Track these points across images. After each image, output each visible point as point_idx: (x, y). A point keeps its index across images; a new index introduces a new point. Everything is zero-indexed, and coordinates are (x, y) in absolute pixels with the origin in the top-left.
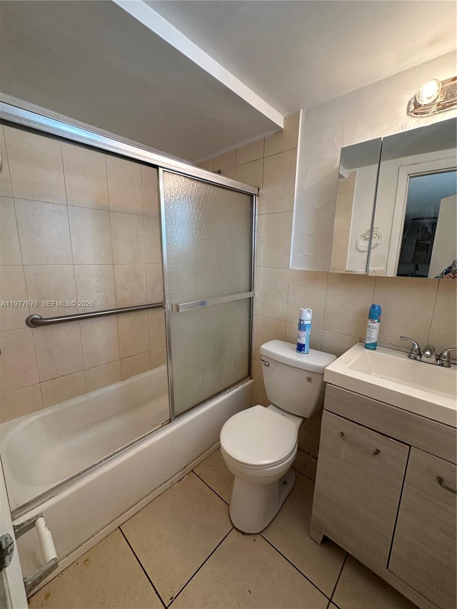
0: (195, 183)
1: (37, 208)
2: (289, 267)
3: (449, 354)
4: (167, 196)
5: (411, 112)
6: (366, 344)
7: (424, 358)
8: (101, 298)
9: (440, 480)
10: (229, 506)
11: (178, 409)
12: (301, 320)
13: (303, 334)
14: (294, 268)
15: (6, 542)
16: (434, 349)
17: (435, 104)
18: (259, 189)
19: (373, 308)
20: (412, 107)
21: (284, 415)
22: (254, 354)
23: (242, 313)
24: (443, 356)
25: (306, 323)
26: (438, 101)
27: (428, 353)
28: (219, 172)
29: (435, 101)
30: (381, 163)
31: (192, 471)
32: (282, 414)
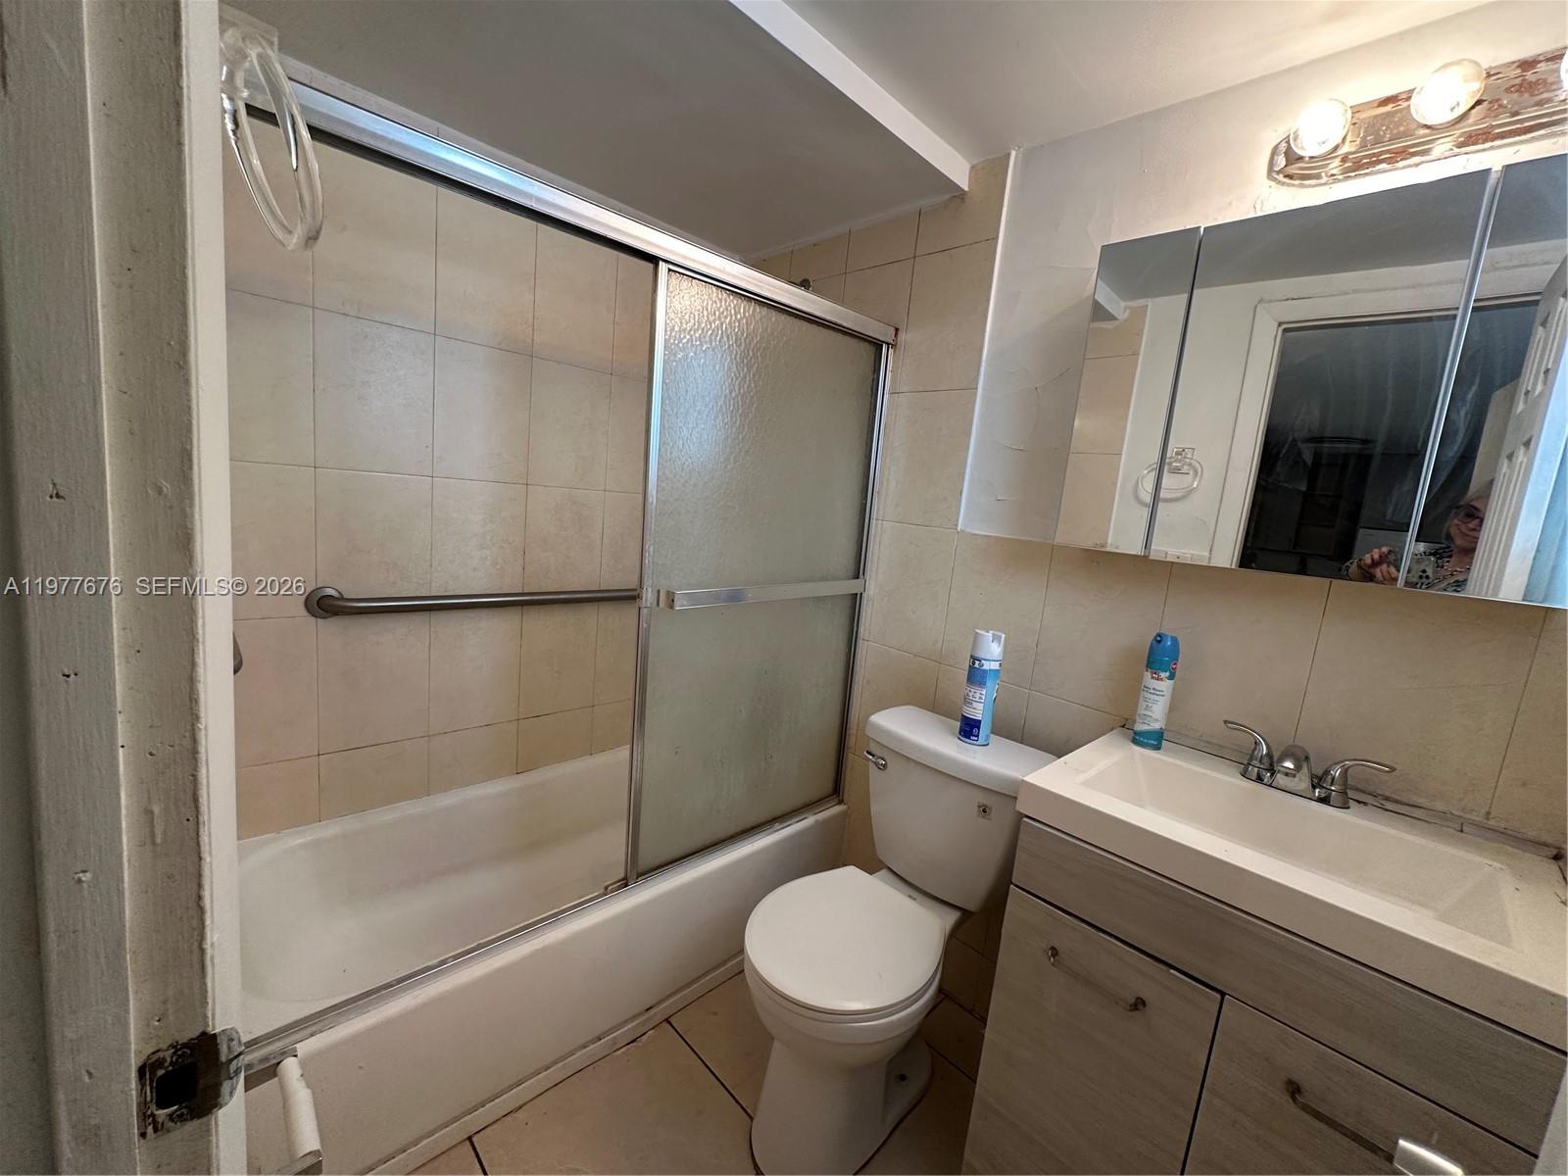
0: (743, 305)
1: (366, 337)
2: (956, 525)
3: (1345, 772)
4: (673, 330)
5: (1278, 172)
6: (1135, 733)
7: (1280, 779)
8: (488, 563)
9: (1294, 1089)
10: (751, 1118)
11: (647, 857)
12: (974, 659)
13: (978, 695)
14: (968, 530)
15: (229, 1048)
16: (1307, 758)
17: (1336, 157)
18: (897, 330)
19: (1159, 642)
20: (1281, 161)
21: (914, 899)
22: (851, 741)
23: (829, 632)
24: (1329, 779)
25: (987, 666)
26: (1346, 149)
27: (1289, 764)
28: (804, 284)
29: (1336, 148)
30: (1195, 292)
31: (667, 1020)
32: (910, 897)
